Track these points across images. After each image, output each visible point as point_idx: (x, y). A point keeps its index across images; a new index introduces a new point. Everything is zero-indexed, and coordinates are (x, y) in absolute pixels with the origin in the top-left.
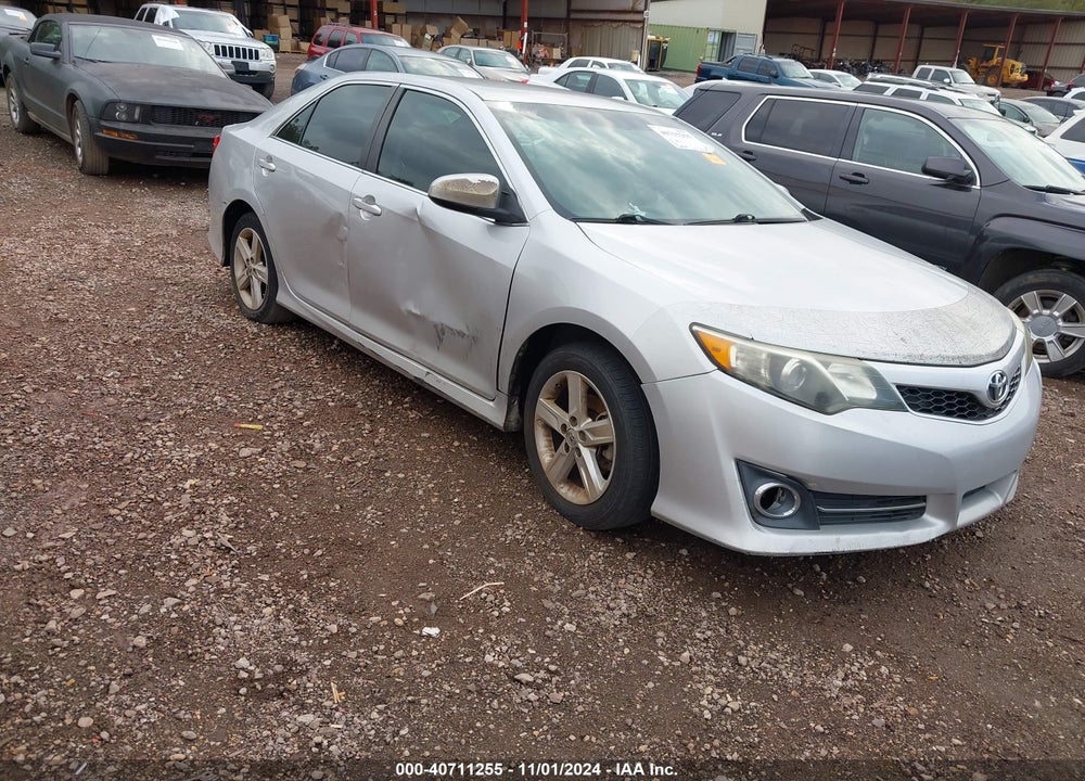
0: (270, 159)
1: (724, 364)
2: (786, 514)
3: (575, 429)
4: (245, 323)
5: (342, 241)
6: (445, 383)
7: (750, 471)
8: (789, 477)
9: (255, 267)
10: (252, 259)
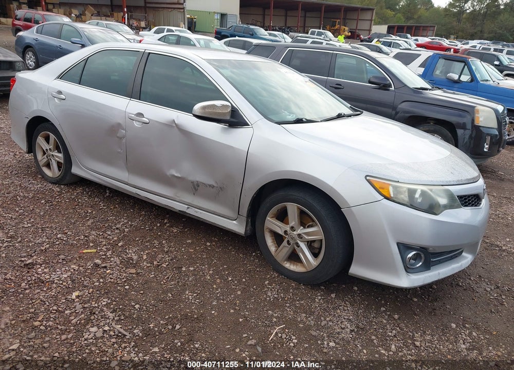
0: (60, 92)
1: (388, 196)
2: (418, 266)
3: (295, 233)
4: (51, 186)
5: (121, 138)
6: (201, 213)
7: (404, 248)
8: (421, 248)
9: (53, 153)
10: (50, 149)
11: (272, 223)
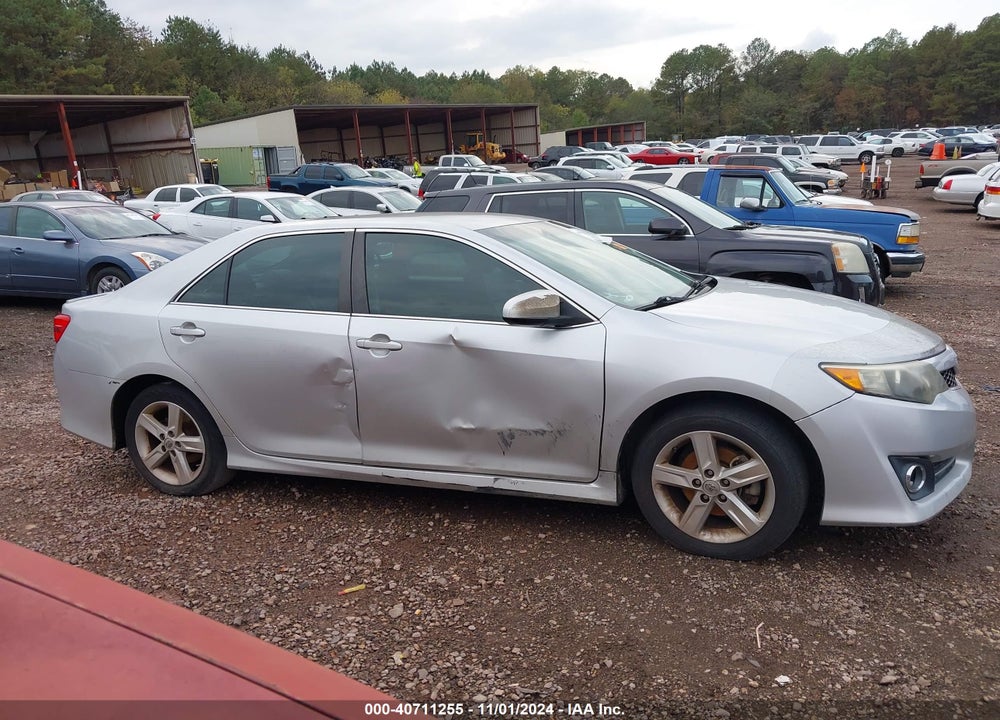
0: (190, 325)
1: (858, 387)
2: (920, 487)
3: (714, 479)
5: (342, 385)
6: (523, 483)
7: (899, 461)
8: (921, 457)
9: (178, 439)
10: (170, 433)
11: (664, 472)
